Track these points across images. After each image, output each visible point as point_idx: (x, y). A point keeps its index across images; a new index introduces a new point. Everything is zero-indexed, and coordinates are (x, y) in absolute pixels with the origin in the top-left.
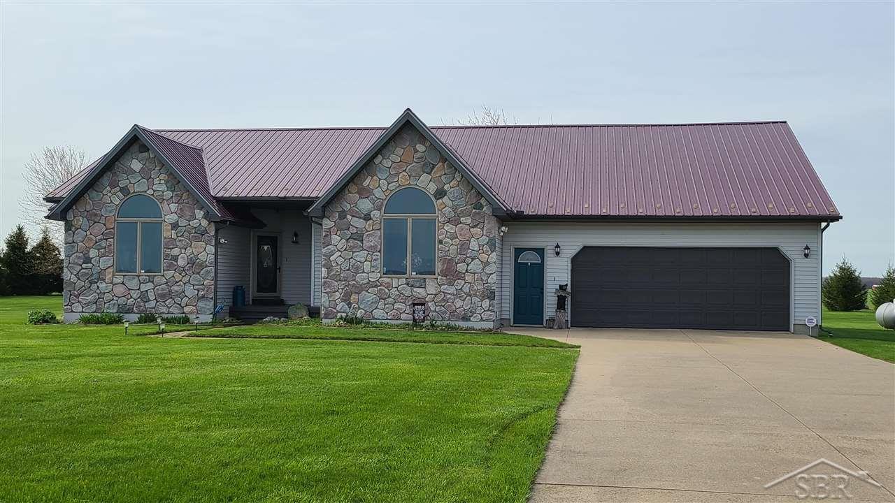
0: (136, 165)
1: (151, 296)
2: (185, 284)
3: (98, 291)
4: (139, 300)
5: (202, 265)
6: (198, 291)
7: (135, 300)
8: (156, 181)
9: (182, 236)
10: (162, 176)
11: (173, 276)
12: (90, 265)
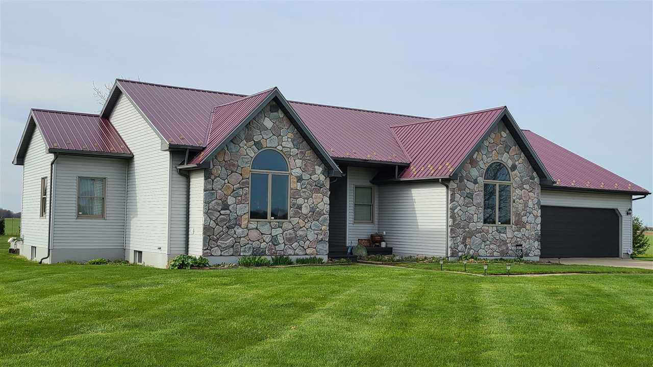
0: (268, 123)
1: (280, 239)
2: (307, 229)
3: (235, 236)
4: (271, 243)
5: (320, 214)
6: (317, 235)
7: (267, 243)
8: (285, 139)
9: (305, 188)
10: (290, 135)
11: (298, 223)
12: (228, 212)
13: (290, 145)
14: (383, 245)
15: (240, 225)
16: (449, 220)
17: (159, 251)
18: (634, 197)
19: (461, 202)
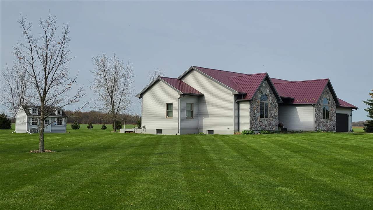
1: (267, 125)
2: (273, 121)
3: (257, 124)
4: (265, 126)
5: (276, 116)
6: (275, 123)
8: (267, 90)
9: (272, 107)
10: (269, 89)
11: (271, 119)
12: (255, 115)
13: (269, 92)
14: (284, 127)
15: (258, 120)
16: (315, 118)
17: (228, 130)
18: (352, 109)
19: (318, 112)
